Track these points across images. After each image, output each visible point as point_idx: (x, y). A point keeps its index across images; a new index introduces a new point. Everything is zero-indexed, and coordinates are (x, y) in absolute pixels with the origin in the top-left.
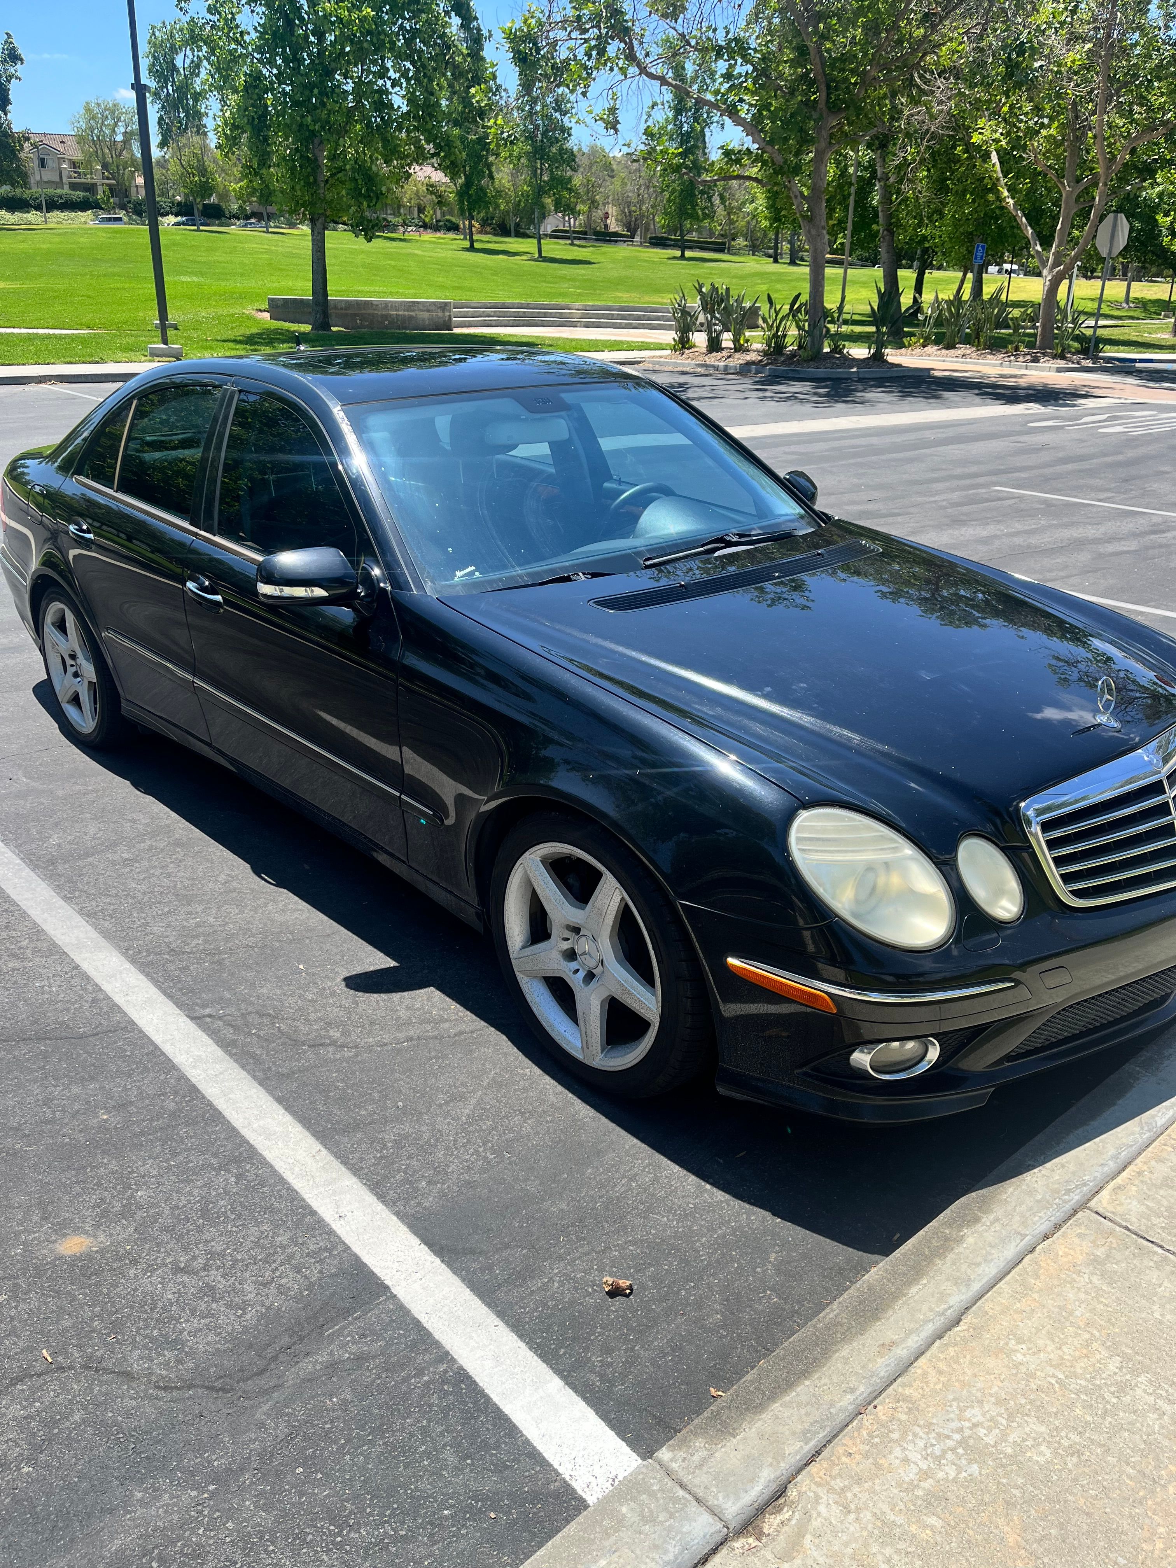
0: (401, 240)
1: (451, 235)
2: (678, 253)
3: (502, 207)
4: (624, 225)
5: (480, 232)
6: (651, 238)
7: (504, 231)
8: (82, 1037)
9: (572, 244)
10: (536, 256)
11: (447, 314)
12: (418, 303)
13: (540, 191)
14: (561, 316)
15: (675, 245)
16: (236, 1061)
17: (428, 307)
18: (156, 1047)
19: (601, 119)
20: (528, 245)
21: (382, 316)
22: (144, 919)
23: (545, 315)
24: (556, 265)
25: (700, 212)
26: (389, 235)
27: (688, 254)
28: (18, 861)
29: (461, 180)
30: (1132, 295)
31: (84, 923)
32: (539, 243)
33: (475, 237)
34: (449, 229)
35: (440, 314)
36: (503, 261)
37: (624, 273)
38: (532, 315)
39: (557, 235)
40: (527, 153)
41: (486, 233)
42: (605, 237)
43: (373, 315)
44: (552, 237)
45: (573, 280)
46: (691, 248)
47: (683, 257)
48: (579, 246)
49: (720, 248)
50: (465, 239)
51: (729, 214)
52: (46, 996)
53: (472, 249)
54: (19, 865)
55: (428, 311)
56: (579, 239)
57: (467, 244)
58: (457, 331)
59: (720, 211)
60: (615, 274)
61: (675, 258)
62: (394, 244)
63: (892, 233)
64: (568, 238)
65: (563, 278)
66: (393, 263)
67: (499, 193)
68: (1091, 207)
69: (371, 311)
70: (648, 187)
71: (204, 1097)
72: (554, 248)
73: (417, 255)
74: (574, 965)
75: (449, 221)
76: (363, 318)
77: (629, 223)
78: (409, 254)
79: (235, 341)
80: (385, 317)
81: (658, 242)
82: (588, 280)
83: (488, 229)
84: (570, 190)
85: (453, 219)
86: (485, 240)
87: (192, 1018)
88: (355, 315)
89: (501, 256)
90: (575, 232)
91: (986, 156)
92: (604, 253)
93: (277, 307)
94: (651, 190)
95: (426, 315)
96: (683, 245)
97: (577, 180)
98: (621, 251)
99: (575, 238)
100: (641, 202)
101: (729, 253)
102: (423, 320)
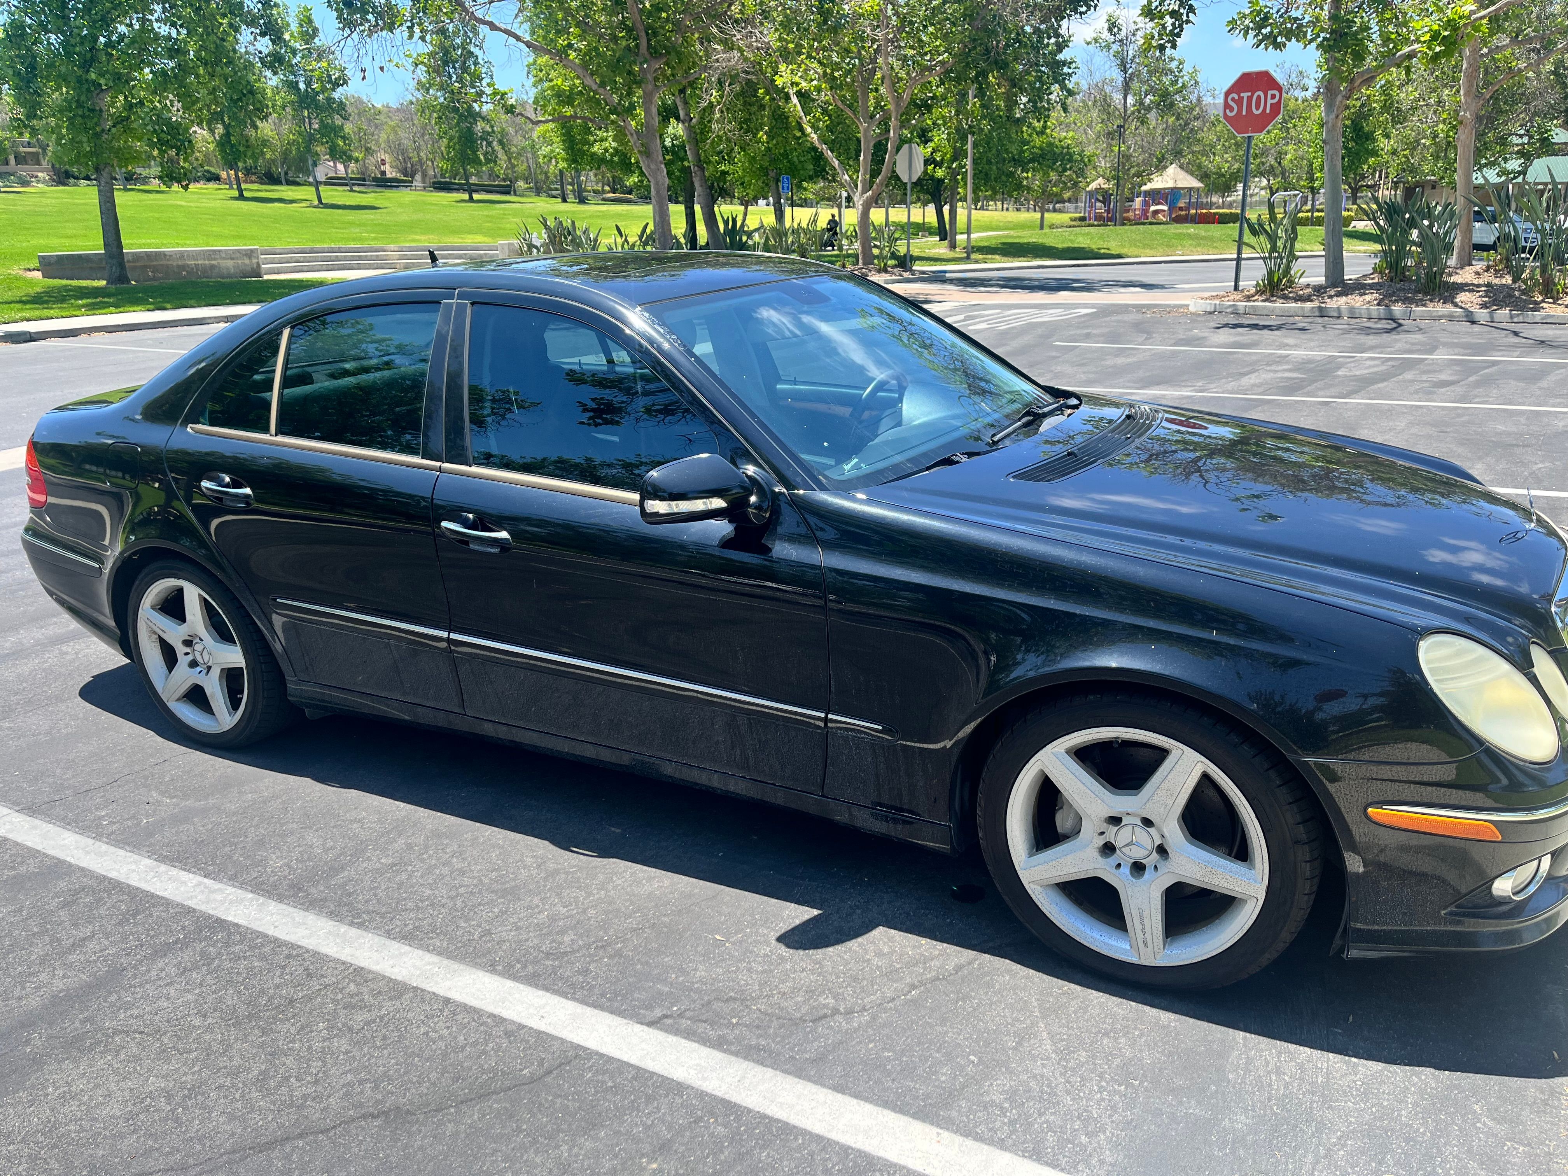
0: (158, 192)
1: (212, 185)
2: (466, 196)
3: (268, 156)
4: (400, 171)
5: (246, 182)
6: (434, 183)
7: (272, 179)
8: (532, 1080)
9: (352, 190)
10: (316, 202)
11: (255, 261)
12: (219, 251)
13: (310, 139)
14: (378, 258)
15: (459, 188)
16: (746, 1058)
17: (232, 255)
18: (638, 1069)
19: (422, 63)
20: (306, 193)
21: (178, 266)
22: (480, 926)
23: (360, 258)
24: (340, 211)
25: (482, 157)
26: (142, 187)
27: (476, 196)
28: (250, 895)
29: (220, 129)
30: (891, 219)
31: (407, 948)
32: (317, 190)
33: (243, 186)
34: (209, 180)
35: (247, 261)
36: (280, 208)
37: (415, 217)
38: (345, 259)
39: (334, 181)
40: (292, 103)
41: (252, 182)
42: (384, 183)
43: (167, 266)
44: (326, 184)
45: (364, 225)
46: (477, 191)
47: (471, 199)
48: (359, 192)
49: (507, 190)
50: (231, 188)
51: (510, 159)
52: (442, 1044)
53: (241, 197)
54: (252, 900)
55: (232, 259)
56: (359, 185)
57: (236, 193)
58: (266, 277)
59: (501, 155)
60: (404, 217)
61: (463, 201)
62: (151, 196)
63: (702, 169)
64: (346, 185)
65: (351, 224)
66: (156, 215)
67: (265, 143)
68: (887, 140)
69: (164, 262)
70: (423, 135)
71: (750, 1111)
72: (330, 194)
73: (181, 206)
74: (1113, 860)
75: (208, 171)
76: (155, 269)
77: (406, 169)
78: (171, 206)
79: (20, 302)
80: (183, 267)
81: (442, 186)
82: (379, 225)
83: (253, 178)
84: (344, 138)
85: (212, 169)
86: (252, 189)
87: (650, 1024)
88: (145, 267)
89: (276, 204)
90: (352, 179)
91: (787, 98)
92: (389, 198)
93: (50, 264)
94: (427, 137)
95: (230, 263)
96: (471, 189)
97: (348, 128)
98: (404, 196)
99: (354, 184)
100: (418, 149)
101: (515, 194)
102: (228, 269)
